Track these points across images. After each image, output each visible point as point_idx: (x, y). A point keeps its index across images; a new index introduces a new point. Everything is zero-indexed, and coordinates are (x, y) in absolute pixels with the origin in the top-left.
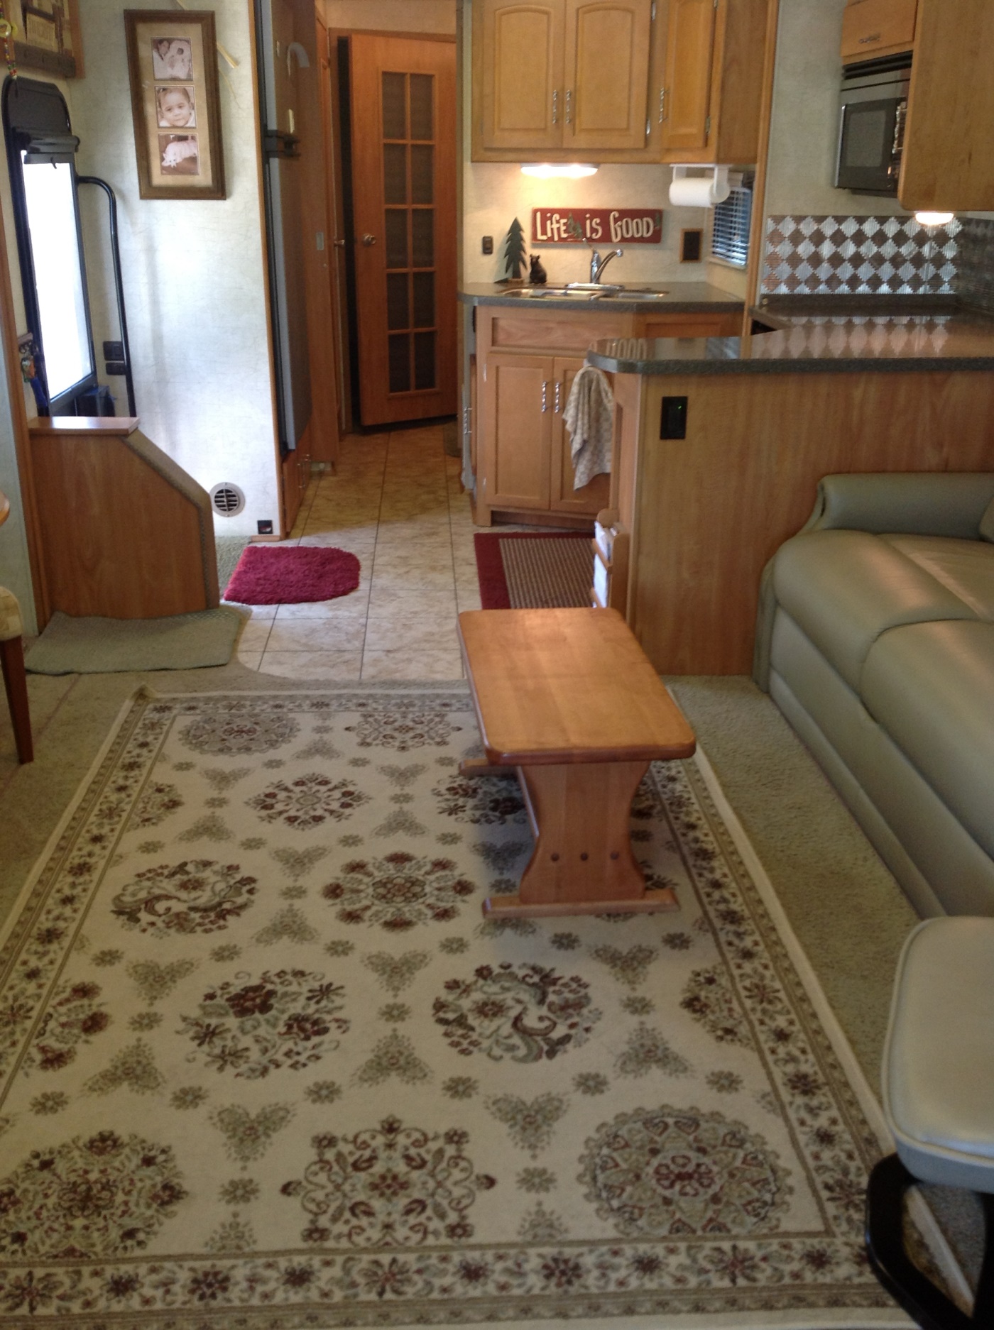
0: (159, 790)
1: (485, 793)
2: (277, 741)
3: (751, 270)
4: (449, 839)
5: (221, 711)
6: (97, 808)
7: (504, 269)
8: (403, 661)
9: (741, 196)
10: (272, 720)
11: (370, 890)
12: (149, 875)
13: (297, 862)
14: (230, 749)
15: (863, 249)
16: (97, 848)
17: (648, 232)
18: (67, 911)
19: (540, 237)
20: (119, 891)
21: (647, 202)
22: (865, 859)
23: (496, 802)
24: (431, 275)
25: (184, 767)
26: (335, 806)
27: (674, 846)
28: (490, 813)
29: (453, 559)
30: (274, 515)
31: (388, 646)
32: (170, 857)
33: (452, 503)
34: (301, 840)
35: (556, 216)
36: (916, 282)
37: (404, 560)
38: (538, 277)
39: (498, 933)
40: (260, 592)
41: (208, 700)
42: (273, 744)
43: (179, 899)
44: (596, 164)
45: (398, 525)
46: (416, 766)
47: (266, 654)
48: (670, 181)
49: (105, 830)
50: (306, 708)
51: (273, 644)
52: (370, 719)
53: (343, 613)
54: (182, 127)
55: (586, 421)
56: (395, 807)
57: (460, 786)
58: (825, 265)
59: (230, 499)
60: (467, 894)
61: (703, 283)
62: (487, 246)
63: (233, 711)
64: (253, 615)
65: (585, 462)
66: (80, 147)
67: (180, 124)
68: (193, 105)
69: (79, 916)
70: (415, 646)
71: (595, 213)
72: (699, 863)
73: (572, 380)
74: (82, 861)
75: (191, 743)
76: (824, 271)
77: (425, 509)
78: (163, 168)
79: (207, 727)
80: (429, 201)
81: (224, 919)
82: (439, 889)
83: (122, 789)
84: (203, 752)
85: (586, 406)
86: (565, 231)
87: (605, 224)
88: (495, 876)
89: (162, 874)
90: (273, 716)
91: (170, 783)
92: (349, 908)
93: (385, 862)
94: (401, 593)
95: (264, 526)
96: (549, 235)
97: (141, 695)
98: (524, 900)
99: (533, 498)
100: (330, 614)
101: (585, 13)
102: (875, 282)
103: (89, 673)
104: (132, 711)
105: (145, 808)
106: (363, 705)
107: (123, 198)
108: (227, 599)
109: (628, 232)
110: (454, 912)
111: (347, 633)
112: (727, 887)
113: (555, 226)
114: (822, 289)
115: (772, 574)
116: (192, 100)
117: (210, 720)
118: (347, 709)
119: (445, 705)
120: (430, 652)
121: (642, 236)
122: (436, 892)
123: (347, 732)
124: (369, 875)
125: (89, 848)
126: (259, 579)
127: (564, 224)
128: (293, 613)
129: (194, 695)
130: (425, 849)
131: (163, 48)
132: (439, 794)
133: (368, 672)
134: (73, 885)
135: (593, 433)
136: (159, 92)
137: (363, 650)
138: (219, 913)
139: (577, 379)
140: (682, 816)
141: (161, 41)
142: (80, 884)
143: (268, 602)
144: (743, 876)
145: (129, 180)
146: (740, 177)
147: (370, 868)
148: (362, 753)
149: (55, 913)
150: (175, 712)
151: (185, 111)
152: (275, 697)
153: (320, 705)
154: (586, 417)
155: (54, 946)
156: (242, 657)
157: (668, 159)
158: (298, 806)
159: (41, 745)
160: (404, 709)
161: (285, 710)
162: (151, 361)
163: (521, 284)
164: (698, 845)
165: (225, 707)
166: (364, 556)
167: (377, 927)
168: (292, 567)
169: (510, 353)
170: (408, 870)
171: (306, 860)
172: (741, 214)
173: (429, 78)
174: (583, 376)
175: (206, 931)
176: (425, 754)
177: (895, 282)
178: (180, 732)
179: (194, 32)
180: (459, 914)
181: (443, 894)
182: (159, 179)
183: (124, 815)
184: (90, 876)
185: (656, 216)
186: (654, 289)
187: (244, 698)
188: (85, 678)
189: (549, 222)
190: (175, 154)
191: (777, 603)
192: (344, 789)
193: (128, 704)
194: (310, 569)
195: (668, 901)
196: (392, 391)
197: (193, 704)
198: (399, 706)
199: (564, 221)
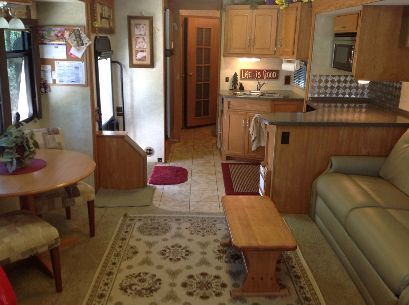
0: (132, 248)
1: (229, 252)
2: (165, 232)
3: (306, 89)
4: (219, 268)
5: (149, 221)
6: (114, 253)
7: (232, 86)
8: (202, 205)
9: (303, 68)
10: (164, 225)
11: (196, 285)
12: (130, 277)
13: (173, 274)
14: (152, 234)
15: (340, 85)
16: (114, 267)
17: (274, 76)
18: (106, 288)
19: (242, 77)
20: (121, 282)
21: (275, 68)
22: (347, 280)
23: (232, 256)
24: (208, 84)
25: (139, 240)
26: (184, 255)
27: (288, 274)
28: (231, 259)
29: (215, 171)
30: (162, 156)
31: (197, 200)
32: (136, 270)
33: (214, 152)
34: (174, 266)
35: (248, 72)
36: (356, 94)
37: (201, 171)
38: (242, 88)
39: (235, 302)
40: (159, 181)
41: (145, 217)
42: (164, 233)
43: (139, 285)
44: (260, 58)
45: (198, 159)
46: (208, 242)
47: (161, 202)
48: (282, 63)
49: (116, 261)
50: (174, 220)
51: (163, 199)
52: (193, 225)
53: (183, 189)
54: (142, 48)
55: (256, 131)
56: (202, 256)
57: (221, 250)
58: (329, 89)
59: (150, 151)
60: (225, 288)
61: (291, 91)
62: (227, 80)
63: (152, 221)
64: (157, 188)
65: (255, 143)
66: (113, 53)
67: (142, 47)
68: (146, 42)
69: (110, 290)
70: (205, 200)
71: (259, 71)
72: (296, 280)
73: (252, 119)
74: (110, 271)
75: (140, 232)
76: (328, 91)
77: (206, 154)
78: (136, 59)
79: (145, 226)
80: (209, 63)
81: (152, 293)
82: (217, 286)
83: (121, 247)
84: (144, 235)
85: (256, 127)
86: (250, 76)
87: (262, 74)
88: (233, 282)
89: (133, 277)
90: (164, 223)
91: (134, 245)
92: (189, 291)
93: (199, 275)
94: (200, 182)
95: (160, 160)
96: (245, 77)
97: (126, 215)
98: (243, 291)
99: (239, 153)
100: (179, 189)
101: (258, 16)
102: (344, 94)
103: (110, 207)
104: (123, 220)
105: (128, 254)
106: (190, 220)
107: (125, 67)
108: (149, 183)
109: (268, 76)
110: (221, 294)
111: (185, 195)
112: (305, 289)
113: (247, 74)
114: (328, 96)
115: (316, 185)
116: (145, 41)
117: (146, 224)
118: (186, 222)
119: (215, 221)
120: (210, 202)
121: (273, 77)
122: (215, 287)
123: (186, 230)
124: (195, 280)
125: (112, 267)
126: (158, 177)
127: (250, 74)
128: (169, 188)
129: (141, 215)
130: (212, 271)
131: (138, 26)
132: (215, 252)
133: (192, 209)
134: (108, 279)
135: (258, 135)
136: (136, 38)
137: (190, 201)
138: (151, 291)
139: (253, 119)
140: (290, 263)
141: (137, 24)
142: (110, 279)
143: (161, 184)
144: (310, 285)
145: (126, 62)
146: (303, 63)
147: (195, 277)
148: (191, 237)
149: (103, 288)
150: (135, 221)
151: (143, 44)
152: (164, 217)
153: (178, 220)
154: (256, 130)
155: (103, 300)
156: (154, 203)
157: (281, 57)
158: (173, 255)
159: (97, 231)
160: (203, 222)
161: (168, 221)
162: (130, 113)
163: (237, 91)
164: (296, 274)
165: (150, 220)
166: (189, 169)
167: (198, 298)
168: (168, 173)
169: (234, 111)
170: (207, 278)
171: (176, 274)
172: (303, 73)
173: (210, 29)
174: (255, 119)
175: (147, 297)
176: (210, 238)
177: (350, 94)
178: (137, 228)
179: (147, 22)
180: (223, 295)
181: (218, 287)
182: (135, 62)
183: (122, 256)
184: (112, 276)
185: (277, 72)
186: (276, 93)
187: (155, 217)
188: (109, 209)
189: (245, 73)
190: (140, 55)
191: (317, 194)
192: (186, 249)
193: (122, 218)
194: (173, 174)
195: (287, 293)
196: (196, 116)
197: (141, 218)
198: (201, 221)
199: (250, 73)
